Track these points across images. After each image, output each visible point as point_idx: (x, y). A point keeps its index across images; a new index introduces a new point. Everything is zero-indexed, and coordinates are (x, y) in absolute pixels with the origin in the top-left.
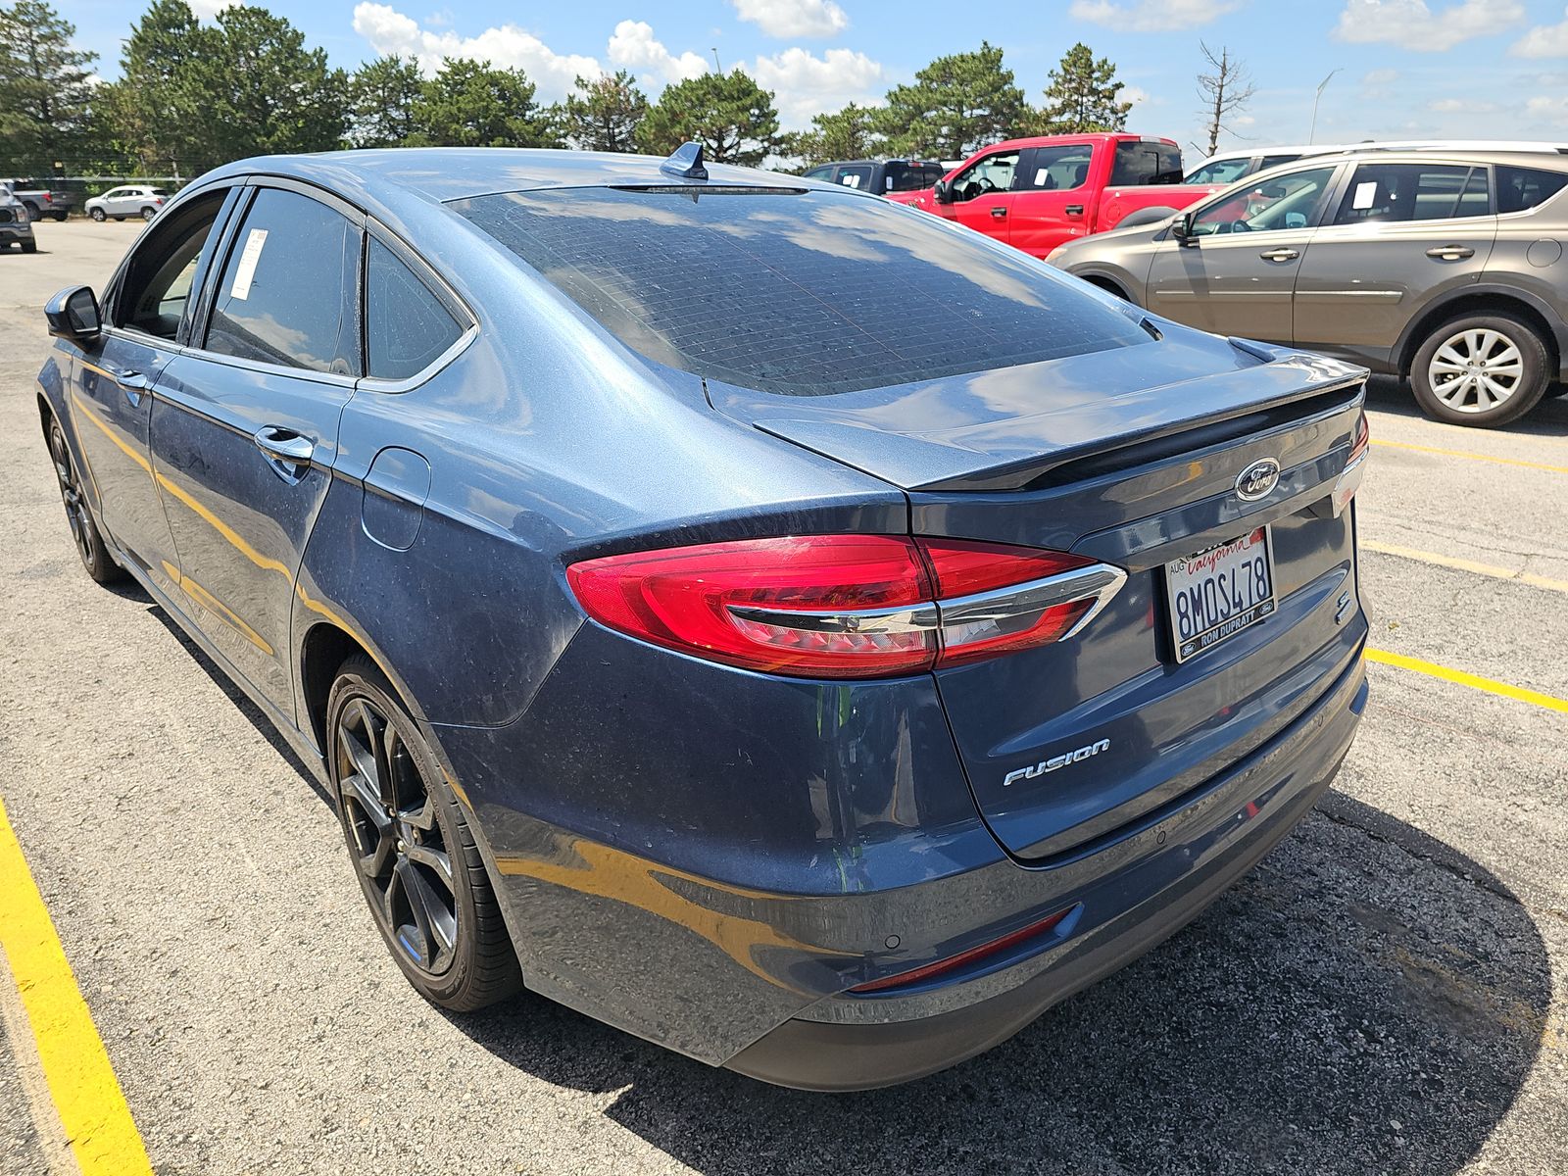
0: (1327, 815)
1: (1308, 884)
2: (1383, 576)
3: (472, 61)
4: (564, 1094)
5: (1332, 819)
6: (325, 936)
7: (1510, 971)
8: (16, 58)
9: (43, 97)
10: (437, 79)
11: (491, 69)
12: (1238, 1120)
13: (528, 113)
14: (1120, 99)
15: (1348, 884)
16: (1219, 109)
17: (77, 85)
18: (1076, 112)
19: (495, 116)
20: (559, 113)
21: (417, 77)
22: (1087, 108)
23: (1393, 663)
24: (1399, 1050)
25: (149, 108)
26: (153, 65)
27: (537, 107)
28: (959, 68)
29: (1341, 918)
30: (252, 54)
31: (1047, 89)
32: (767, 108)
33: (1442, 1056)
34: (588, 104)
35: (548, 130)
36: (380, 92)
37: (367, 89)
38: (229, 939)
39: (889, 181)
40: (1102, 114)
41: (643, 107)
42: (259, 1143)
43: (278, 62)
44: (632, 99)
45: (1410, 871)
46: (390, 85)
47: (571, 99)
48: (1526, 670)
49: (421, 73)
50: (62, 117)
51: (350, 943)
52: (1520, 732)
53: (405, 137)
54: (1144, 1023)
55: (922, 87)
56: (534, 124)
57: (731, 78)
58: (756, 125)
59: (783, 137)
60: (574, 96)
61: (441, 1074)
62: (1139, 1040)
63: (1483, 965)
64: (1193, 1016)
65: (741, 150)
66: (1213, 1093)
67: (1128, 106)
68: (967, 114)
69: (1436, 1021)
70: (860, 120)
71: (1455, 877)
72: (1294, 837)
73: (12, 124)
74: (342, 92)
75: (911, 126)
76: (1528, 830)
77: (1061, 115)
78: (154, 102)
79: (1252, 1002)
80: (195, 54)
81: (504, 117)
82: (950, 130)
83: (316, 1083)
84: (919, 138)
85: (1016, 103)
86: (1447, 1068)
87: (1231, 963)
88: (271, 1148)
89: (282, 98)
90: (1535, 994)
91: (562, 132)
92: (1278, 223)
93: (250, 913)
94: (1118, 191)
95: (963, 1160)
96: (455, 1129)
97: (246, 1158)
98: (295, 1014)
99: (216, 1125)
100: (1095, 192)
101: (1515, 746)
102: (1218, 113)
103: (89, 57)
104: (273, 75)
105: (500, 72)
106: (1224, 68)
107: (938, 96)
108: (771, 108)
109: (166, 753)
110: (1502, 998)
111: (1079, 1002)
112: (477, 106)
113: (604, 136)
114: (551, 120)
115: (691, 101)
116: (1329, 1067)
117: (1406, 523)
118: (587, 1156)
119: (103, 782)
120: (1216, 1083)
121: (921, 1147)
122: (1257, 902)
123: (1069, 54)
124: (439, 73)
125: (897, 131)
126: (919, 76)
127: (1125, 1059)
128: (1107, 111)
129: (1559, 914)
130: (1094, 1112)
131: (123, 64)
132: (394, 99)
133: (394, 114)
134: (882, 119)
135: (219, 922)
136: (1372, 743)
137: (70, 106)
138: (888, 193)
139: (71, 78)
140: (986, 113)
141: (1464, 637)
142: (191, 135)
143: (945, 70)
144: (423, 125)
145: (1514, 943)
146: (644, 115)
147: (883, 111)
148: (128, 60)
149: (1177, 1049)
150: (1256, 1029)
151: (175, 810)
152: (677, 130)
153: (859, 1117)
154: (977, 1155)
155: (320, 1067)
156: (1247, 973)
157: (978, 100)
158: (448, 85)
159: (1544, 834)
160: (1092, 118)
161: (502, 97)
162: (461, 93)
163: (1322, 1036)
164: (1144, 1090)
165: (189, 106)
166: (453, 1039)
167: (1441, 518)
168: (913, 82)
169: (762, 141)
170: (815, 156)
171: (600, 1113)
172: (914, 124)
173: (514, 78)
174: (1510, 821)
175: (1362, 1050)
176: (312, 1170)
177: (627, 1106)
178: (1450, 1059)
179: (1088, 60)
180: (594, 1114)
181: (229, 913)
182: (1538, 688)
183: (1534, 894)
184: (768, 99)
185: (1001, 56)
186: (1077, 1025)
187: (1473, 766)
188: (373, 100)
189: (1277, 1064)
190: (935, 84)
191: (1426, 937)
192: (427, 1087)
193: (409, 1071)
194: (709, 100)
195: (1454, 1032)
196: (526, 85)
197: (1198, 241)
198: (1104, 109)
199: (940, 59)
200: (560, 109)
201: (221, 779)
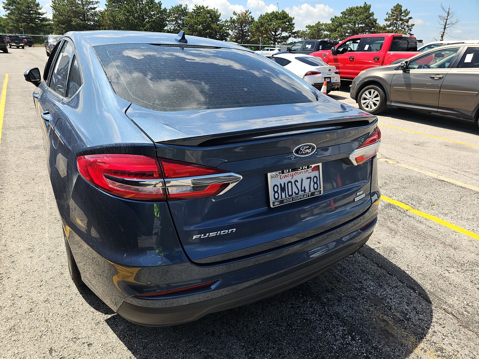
0: (377, 264)
1: (358, 286)
2: (438, 188)
3: (203, 6)
4: (97, 313)
5: (378, 266)
6: (56, 258)
7: (415, 325)
8: (77, 2)
9: (84, 14)
10: (192, 11)
11: (208, 9)
12: (294, 357)
13: (218, 22)
14: (410, 22)
15: (372, 288)
16: (445, 27)
17: (93, 11)
18: (395, 26)
19: (208, 23)
20: (227, 22)
21: (187, 11)
22: (398, 25)
23: (427, 218)
24: (361, 345)
25: (111, 18)
26: (114, 5)
27: (221, 20)
28: (356, 11)
29: (363, 298)
30: (141, 3)
31: (385, 19)
32: (292, 22)
33: (375, 349)
34: (236, 20)
35: (223, 28)
36: (176, 15)
37: (172, 14)
38: (31, 255)
39: (321, 47)
40: (404, 27)
41: (253, 21)
42: (11, 312)
43: (148, 5)
44: (250, 19)
45: (396, 287)
46: (179, 13)
47: (231, 18)
48: (474, 225)
49: (188, 9)
50: (89, 20)
51: (61, 261)
52: (461, 246)
53: (182, 29)
54: (279, 321)
55: (343, 17)
56: (219, 26)
57: (281, 12)
58: (287, 28)
59: (295, 32)
60: (232, 18)
61: (67, 302)
62: (275, 326)
63: (406, 322)
64: (296, 322)
65: (281, 36)
66: (290, 347)
67: (413, 25)
68: (357, 26)
69: (379, 337)
70: (321, 27)
71: (412, 291)
72: (361, 270)
73: (75, 21)
74: (165, 15)
75: (338, 29)
76: (447, 279)
77: (389, 27)
78: (113, 16)
79: (318, 320)
80: (125, 2)
81: (211, 23)
82: (350, 31)
83: (34, 298)
84: (340, 34)
85: (374, 23)
86: (375, 353)
87: (318, 307)
88: (14, 314)
89: (148, 16)
90: (419, 335)
91: (228, 28)
92: (442, 66)
93: (40, 248)
94: (392, 53)
95: (201, 353)
96: (63, 318)
97: (6, 315)
98: (38, 278)
99: (3, 305)
100: (384, 53)
101: (457, 250)
102: (445, 28)
103: (97, 3)
104: (146, 9)
105: (211, 10)
106: (448, 13)
107: (348, 20)
108: (293, 22)
109: (41, 201)
110: (407, 334)
111: (262, 311)
112: (203, 20)
113: (240, 30)
114: (224, 25)
115: (268, 20)
116: (334, 346)
117: (456, 171)
118: (94, 332)
119: (21, 207)
120: (293, 344)
121: (190, 347)
122: (337, 289)
123: (394, 7)
124: (193, 9)
125: (333, 31)
126: (342, 13)
127: (267, 331)
128: (406, 26)
129: (444, 309)
130: (249, 346)
131: (106, 5)
132: (180, 17)
133: (179, 22)
134: (328, 27)
135: (31, 250)
136: (405, 243)
137: (91, 17)
138: (320, 51)
139: (91, 9)
140: (363, 26)
141: (457, 212)
142: (122, 26)
143: (351, 11)
144: (187, 25)
145: (421, 316)
146: (253, 24)
147: (330, 24)
148: (107, 4)
149: (286, 331)
150: (315, 329)
151: (35, 217)
152: (262, 29)
153: (176, 335)
154: (206, 352)
155: (37, 294)
156: (321, 311)
157: (361, 21)
158: (195, 13)
159: (452, 282)
160: (400, 28)
161: (211, 17)
162: (199, 16)
163: (336, 335)
164: (268, 342)
165: (122, 18)
166: (75, 292)
167: (470, 170)
168: (339, 15)
169: (289, 33)
170: (306, 38)
171: (104, 320)
172: (339, 29)
173: (215, 12)
174: (442, 276)
175: (348, 342)
176: (21, 322)
177: (112, 319)
178: (377, 351)
179: (401, 9)
180: (102, 320)
181: (35, 248)
182: (476, 232)
183: (438, 301)
184: (292, 20)
185: (370, 7)
186: (257, 318)
187: (437, 255)
188: (174, 17)
189: (316, 342)
190: (347, 16)
191: (390, 310)
192: (61, 305)
193: (59, 299)
194: (273, 20)
195: (383, 342)
196: (218, 14)
197: (409, 71)
198: (404, 26)
199: (349, 8)
200: (228, 21)
201: (51, 210)
